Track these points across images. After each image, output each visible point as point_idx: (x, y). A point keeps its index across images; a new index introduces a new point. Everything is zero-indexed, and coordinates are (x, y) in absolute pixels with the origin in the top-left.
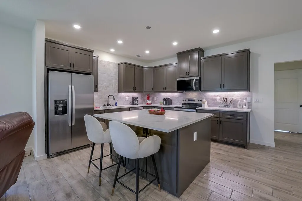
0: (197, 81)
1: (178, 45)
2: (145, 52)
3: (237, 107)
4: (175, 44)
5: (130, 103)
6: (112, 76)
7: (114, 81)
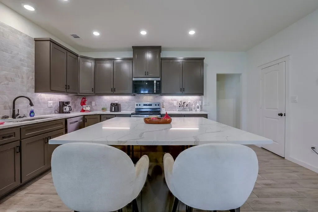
0: (158, 83)
1: (147, 35)
2: (93, 34)
3: (192, 110)
4: (143, 33)
5: (56, 112)
6: (21, 60)
7: (25, 69)
